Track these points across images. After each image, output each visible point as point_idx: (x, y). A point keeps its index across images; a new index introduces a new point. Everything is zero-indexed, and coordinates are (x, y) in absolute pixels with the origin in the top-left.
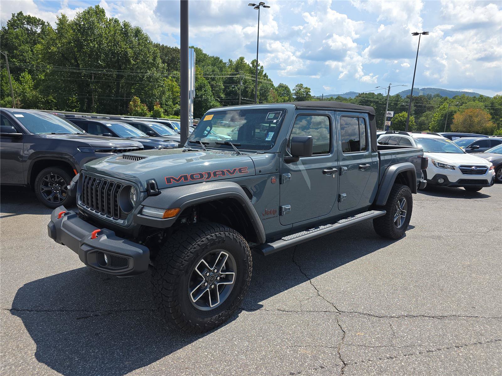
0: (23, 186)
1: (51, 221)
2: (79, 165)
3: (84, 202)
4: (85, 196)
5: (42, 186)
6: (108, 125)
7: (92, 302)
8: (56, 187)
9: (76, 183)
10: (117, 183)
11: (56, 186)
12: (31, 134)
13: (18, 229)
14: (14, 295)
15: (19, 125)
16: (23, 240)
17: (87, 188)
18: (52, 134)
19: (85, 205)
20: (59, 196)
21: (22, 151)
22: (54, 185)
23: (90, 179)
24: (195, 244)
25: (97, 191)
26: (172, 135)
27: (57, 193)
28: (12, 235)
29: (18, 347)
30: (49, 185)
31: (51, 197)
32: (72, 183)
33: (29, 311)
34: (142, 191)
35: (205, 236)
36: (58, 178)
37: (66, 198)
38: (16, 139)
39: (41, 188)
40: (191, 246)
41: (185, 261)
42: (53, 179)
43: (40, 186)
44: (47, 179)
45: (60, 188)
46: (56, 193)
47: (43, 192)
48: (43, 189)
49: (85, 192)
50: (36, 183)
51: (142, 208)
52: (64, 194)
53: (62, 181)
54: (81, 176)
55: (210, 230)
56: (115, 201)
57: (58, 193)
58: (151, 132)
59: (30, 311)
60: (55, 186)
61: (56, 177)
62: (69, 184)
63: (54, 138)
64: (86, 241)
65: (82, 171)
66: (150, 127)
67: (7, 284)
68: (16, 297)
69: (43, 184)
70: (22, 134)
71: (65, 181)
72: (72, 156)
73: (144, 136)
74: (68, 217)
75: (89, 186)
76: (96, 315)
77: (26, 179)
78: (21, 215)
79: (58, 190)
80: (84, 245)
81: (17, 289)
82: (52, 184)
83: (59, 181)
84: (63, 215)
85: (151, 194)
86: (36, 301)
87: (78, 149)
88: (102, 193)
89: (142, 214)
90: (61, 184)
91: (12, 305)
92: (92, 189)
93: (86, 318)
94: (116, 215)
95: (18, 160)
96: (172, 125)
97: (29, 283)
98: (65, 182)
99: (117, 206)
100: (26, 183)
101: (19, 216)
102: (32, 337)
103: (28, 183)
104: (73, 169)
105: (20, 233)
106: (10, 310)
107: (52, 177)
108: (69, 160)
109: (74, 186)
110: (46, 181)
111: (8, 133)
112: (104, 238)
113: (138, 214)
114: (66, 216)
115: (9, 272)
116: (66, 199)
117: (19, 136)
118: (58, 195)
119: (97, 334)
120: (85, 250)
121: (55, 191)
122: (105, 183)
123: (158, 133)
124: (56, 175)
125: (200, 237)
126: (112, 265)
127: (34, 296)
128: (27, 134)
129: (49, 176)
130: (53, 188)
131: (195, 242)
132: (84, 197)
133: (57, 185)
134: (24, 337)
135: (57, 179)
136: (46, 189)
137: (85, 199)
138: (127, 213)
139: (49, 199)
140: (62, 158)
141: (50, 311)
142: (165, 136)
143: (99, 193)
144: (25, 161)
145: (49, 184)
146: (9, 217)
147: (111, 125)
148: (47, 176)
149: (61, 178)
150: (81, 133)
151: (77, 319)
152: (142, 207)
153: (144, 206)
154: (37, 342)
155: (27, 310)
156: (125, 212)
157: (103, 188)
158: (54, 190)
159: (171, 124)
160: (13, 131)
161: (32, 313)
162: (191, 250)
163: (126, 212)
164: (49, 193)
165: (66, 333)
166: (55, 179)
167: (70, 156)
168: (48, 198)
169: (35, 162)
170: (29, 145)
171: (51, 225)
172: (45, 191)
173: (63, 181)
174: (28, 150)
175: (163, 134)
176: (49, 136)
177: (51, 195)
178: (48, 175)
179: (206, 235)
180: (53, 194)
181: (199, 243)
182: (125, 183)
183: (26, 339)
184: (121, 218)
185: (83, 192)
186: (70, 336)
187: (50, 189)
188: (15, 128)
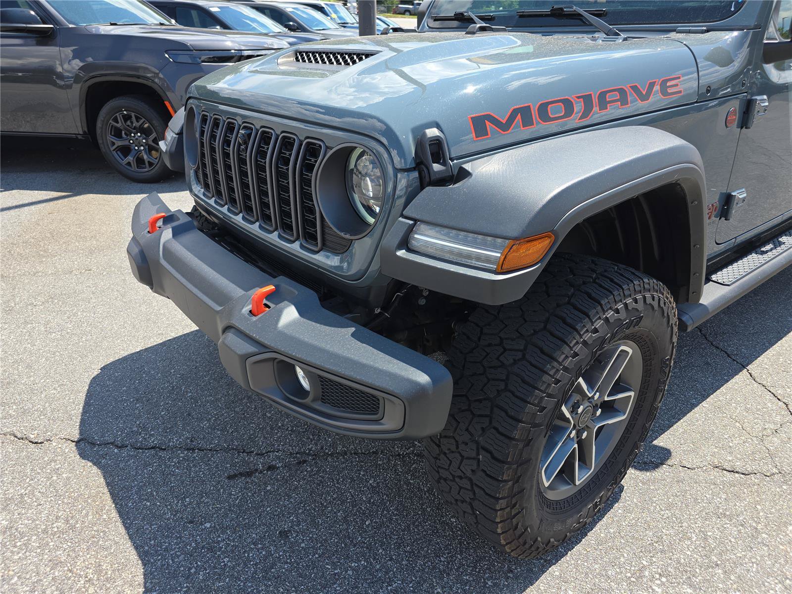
0: (77, 137)
1: (134, 238)
2: (173, 92)
3: (206, 186)
4: (209, 171)
5: (111, 138)
6: (213, 10)
7: (254, 423)
8: (137, 139)
9: (180, 134)
10: (308, 138)
11: (136, 137)
12: (71, 26)
13: (80, 228)
14: (82, 397)
15: (44, 7)
16: (91, 252)
17: (213, 150)
18: (112, 24)
19: (210, 195)
20: (145, 157)
21: (58, 62)
22: (133, 135)
23: (216, 124)
24: (577, 343)
25: (242, 161)
26: (330, 29)
27: (141, 151)
28: (69, 241)
29: (99, 570)
30: (124, 135)
31: (130, 158)
32: (170, 135)
33: (117, 447)
34: (403, 166)
35: (601, 314)
36: (138, 119)
37: (159, 160)
38: (44, 37)
39: (109, 143)
40: (566, 350)
41: (549, 396)
42: (129, 123)
43: (108, 138)
44: (117, 122)
45: (144, 141)
46: (139, 151)
47: (114, 150)
48: (113, 144)
49: (208, 160)
50: (98, 131)
51: (410, 230)
52: (154, 152)
53: (146, 126)
54: (190, 114)
55: (611, 292)
56: (306, 196)
57: (143, 151)
58: (291, 23)
59: (120, 447)
60: (134, 137)
61: (134, 119)
62: (163, 138)
63: (113, 33)
64: (235, 322)
65: (191, 101)
66: (287, 14)
67: (66, 365)
68: (87, 404)
69: (113, 134)
70: (52, 26)
71: (151, 127)
72: (158, 72)
73: (281, 31)
74: (174, 229)
75: (218, 144)
76: (271, 468)
77: (79, 124)
78: (83, 196)
79: (142, 146)
80: (233, 330)
81: (88, 382)
82: (128, 133)
83: (140, 126)
84: (160, 223)
85: (433, 178)
86: (130, 418)
87: (166, 55)
88: (260, 168)
89: (409, 250)
90: (146, 132)
91: (80, 426)
92: (226, 155)
93: (249, 474)
94: (310, 237)
95: (55, 84)
96: (326, 9)
97: (111, 363)
98: (153, 130)
99: (312, 211)
100: (81, 132)
101: (78, 197)
102: (131, 538)
103: (84, 132)
104: (164, 101)
105: (84, 237)
106: (78, 443)
107: (127, 118)
108: (153, 82)
109: (176, 142)
110: (116, 128)
111: (25, 25)
112: (290, 314)
113: (400, 247)
114: (169, 226)
115: (68, 333)
116: (159, 164)
117: (49, 31)
118: (143, 156)
119: (284, 534)
120: (239, 353)
121: (136, 148)
122: (265, 137)
123: (306, 27)
124: (133, 114)
125: (588, 316)
126: (323, 400)
127: (126, 401)
128: (62, 26)
129: (121, 115)
130: (131, 142)
131: (577, 337)
132: (205, 175)
133: (139, 134)
134: (110, 537)
135: (136, 122)
136: (119, 143)
137: (211, 181)
138: (348, 236)
139: (129, 164)
140: (138, 77)
141: (165, 449)
142: (319, 32)
143: (250, 168)
144: (69, 87)
145: (123, 132)
146: (61, 201)
147: (219, 10)
148: (116, 116)
149: (144, 120)
150: (166, 23)
151: (230, 477)
152: (410, 225)
153: (416, 221)
154: (144, 555)
155: (112, 443)
156: (342, 231)
157: (262, 154)
158: (134, 145)
159: (324, 8)
160: (32, 20)
161: (124, 453)
162: (566, 363)
163: (346, 232)
164: (125, 150)
165: (208, 525)
166: (132, 123)
167: (155, 73)
168: (126, 161)
169: (89, 87)
170: (68, 51)
171: (136, 250)
172: (118, 146)
173: (148, 126)
174: (70, 61)
175: (314, 27)
176: (106, 29)
177: (131, 154)
178: (117, 114)
179: (603, 310)
180: (133, 152)
181: (587, 337)
182: (335, 140)
183: (116, 543)
184: (326, 247)
185: (202, 160)
186: (219, 536)
187: (126, 143)
188: (37, 14)
